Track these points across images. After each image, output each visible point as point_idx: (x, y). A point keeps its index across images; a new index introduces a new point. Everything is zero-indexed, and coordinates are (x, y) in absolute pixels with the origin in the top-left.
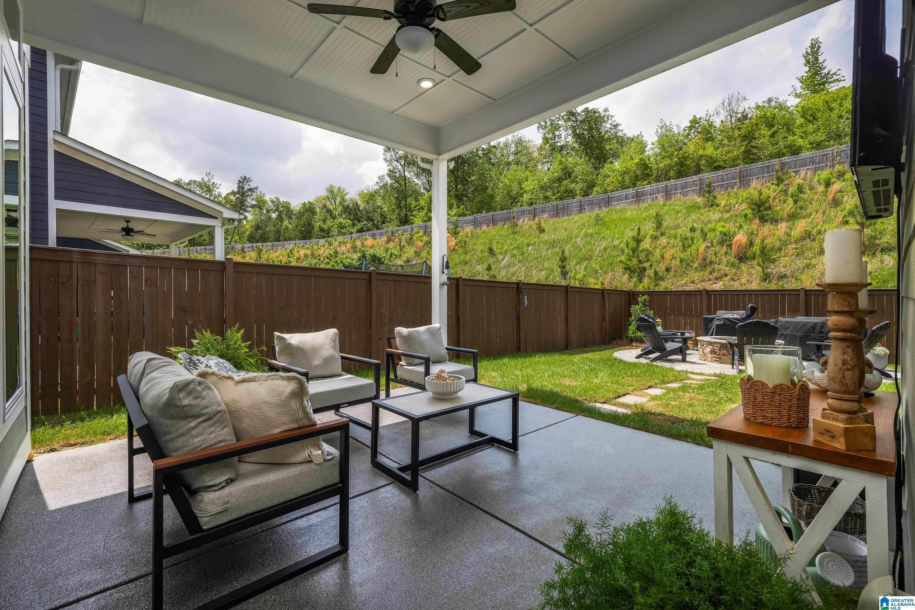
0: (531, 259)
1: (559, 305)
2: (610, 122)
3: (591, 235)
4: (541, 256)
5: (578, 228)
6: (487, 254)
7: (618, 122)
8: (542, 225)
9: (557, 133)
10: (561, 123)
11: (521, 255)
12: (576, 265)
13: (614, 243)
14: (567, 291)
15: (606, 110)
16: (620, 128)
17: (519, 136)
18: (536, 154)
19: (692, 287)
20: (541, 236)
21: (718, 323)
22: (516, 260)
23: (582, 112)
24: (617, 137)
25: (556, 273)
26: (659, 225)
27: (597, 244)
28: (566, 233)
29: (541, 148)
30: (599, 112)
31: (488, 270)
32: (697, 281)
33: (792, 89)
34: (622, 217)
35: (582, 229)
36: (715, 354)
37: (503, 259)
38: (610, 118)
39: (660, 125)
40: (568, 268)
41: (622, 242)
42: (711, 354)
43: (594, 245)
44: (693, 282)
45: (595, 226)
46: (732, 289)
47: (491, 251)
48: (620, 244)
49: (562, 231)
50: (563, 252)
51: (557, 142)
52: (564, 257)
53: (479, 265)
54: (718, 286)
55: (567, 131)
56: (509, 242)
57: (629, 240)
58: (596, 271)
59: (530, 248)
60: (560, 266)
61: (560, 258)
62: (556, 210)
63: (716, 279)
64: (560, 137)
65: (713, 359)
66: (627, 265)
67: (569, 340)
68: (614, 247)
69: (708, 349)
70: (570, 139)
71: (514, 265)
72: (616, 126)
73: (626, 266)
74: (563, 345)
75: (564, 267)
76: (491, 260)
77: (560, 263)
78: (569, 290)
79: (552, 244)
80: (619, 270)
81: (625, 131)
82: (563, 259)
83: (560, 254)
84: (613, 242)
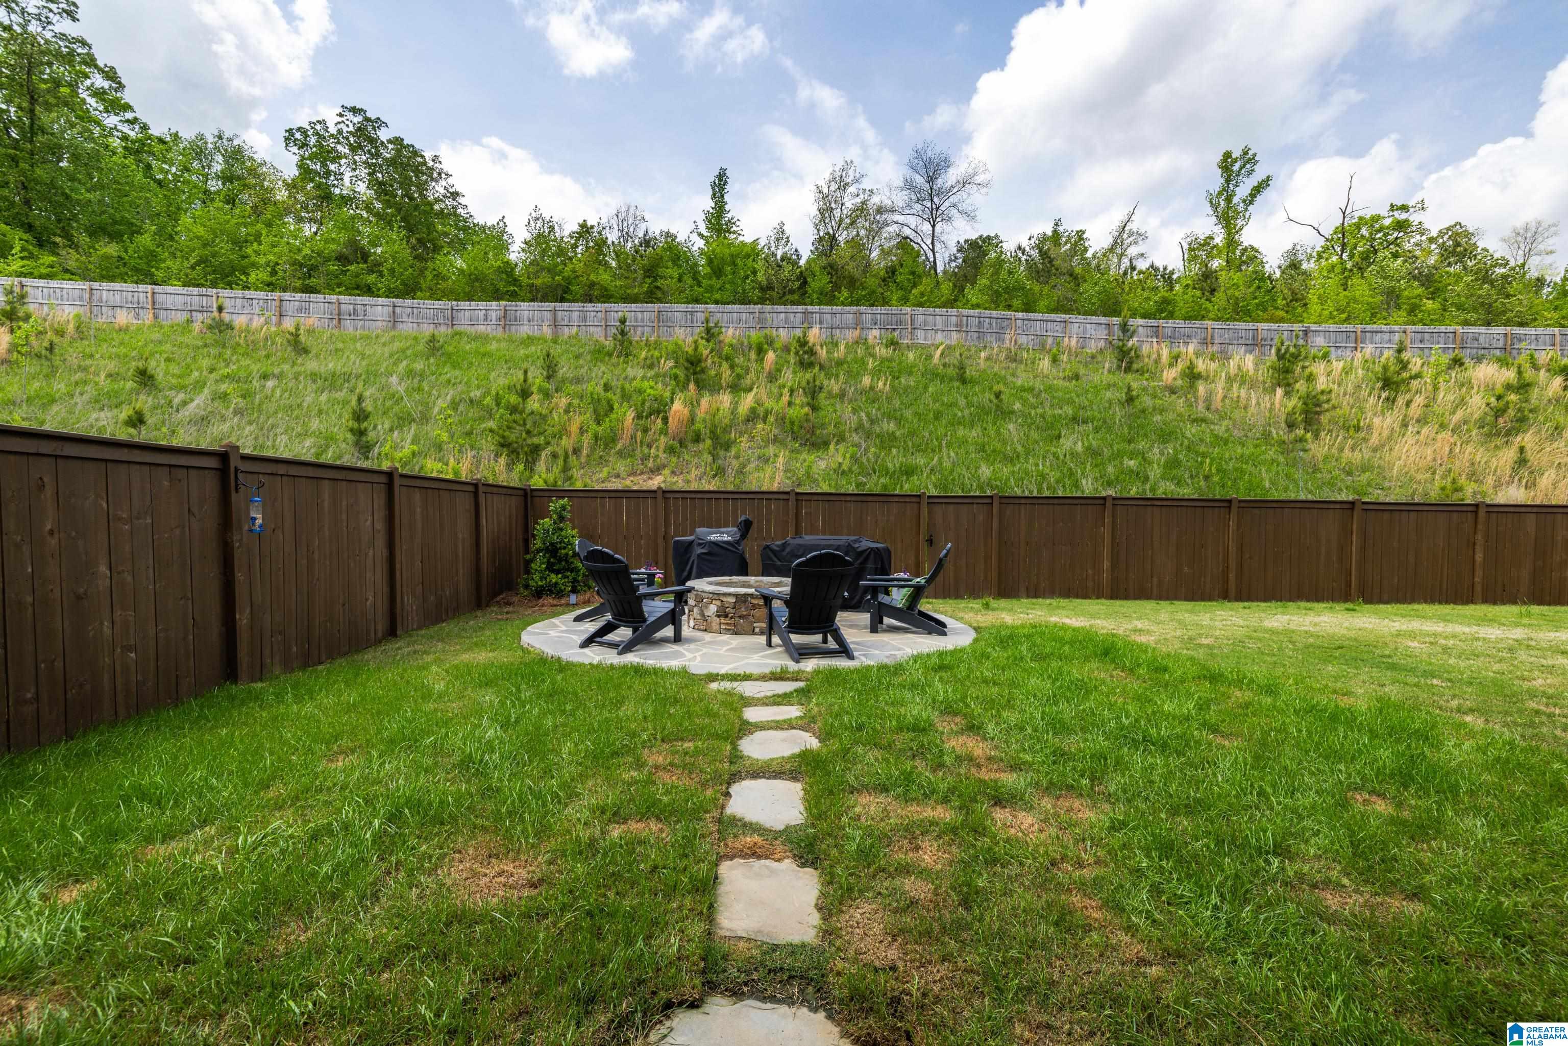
0: (271, 411)
1: (369, 523)
2: (443, 183)
3: (422, 375)
4: (299, 406)
5: (391, 355)
6: (130, 384)
7: (458, 188)
8: (302, 338)
9: (332, 167)
10: (343, 149)
11: (244, 397)
12: (391, 430)
13: (472, 395)
14: (390, 485)
15: (435, 159)
16: (461, 200)
17: (236, 143)
18: (282, 195)
19: (615, 485)
20: (300, 360)
21: (700, 551)
22: (228, 408)
23: (389, 141)
24: (455, 214)
25: (344, 445)
26: (551, 370)
27: (434, 392)
28: (364, 363)
29: (292, 186)
30: (423, 157)
31: (134, 426)
32: (623, 475)
33: (693, 227)
34: (482, 350)
35: (399, 361)
36: (726, 616)
37: (185, 403)
38: (443, 176)
39: (534, 215)
40: (371, 435)
41: (488, 393)
42: (718, 616)
43: (430, 394)
44: (618, 476)
45: (427, 359)
46: (675, 488)
47: (145, 378)
48: (484, 396)
49: (353, 357)
50: (360, 399)
51: (334, 185)
52: (362, 410)
53: (102, 409)
54: (655, 482)
55: (354, 170)
56: (205, 363)
57: (501, 392)
58: (439, 447)
59: (270, 384)
60: (351, 430)
61: (354, 413)
62: (336, 312)
63: (652, 471)
64: (339, 176)
65: (723, 627)
66: (504, 437)
67: (398, 611)
68: (471, 401)
69: (713, 609)
70: (362, 187)
71: (223, 419)
72: (455, 195)
73: (502, 441)
74: (381, 626)
75: (362, 433)
76: (144, 402)
77: (352, 424)
78: (397, 482)
79: (331, 381)
80: (488, 445)
81: (470, 209)
82: (360, 416)
83: (354, 402)
84: (469, 392)
